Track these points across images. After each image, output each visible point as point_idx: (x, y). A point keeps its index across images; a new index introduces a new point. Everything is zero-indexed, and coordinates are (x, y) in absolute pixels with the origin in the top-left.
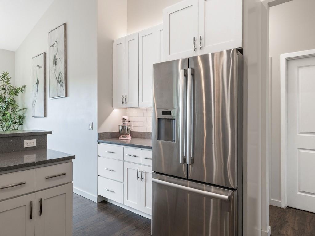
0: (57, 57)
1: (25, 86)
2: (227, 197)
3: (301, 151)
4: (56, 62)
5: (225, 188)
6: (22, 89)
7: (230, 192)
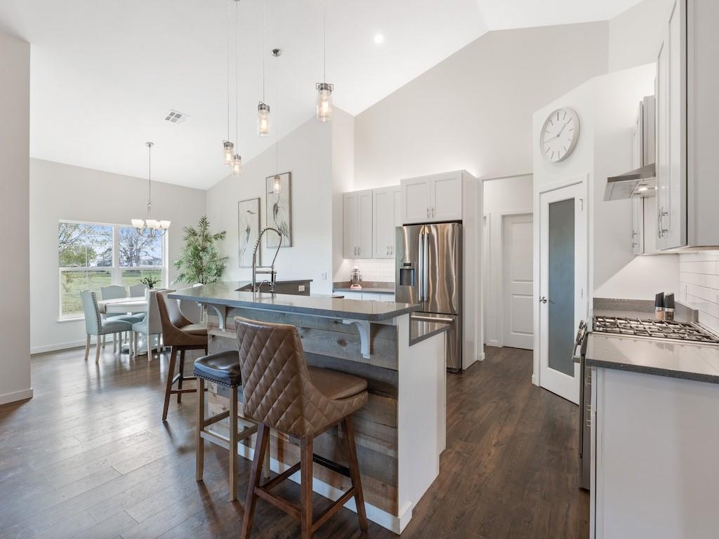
0: (278, 205)
1: (224, 233)
2: (451, 320)
3: (515, 296)
4: (277, 210)
5: (449, 315)
6: (221, 236)
7: (454, 317)
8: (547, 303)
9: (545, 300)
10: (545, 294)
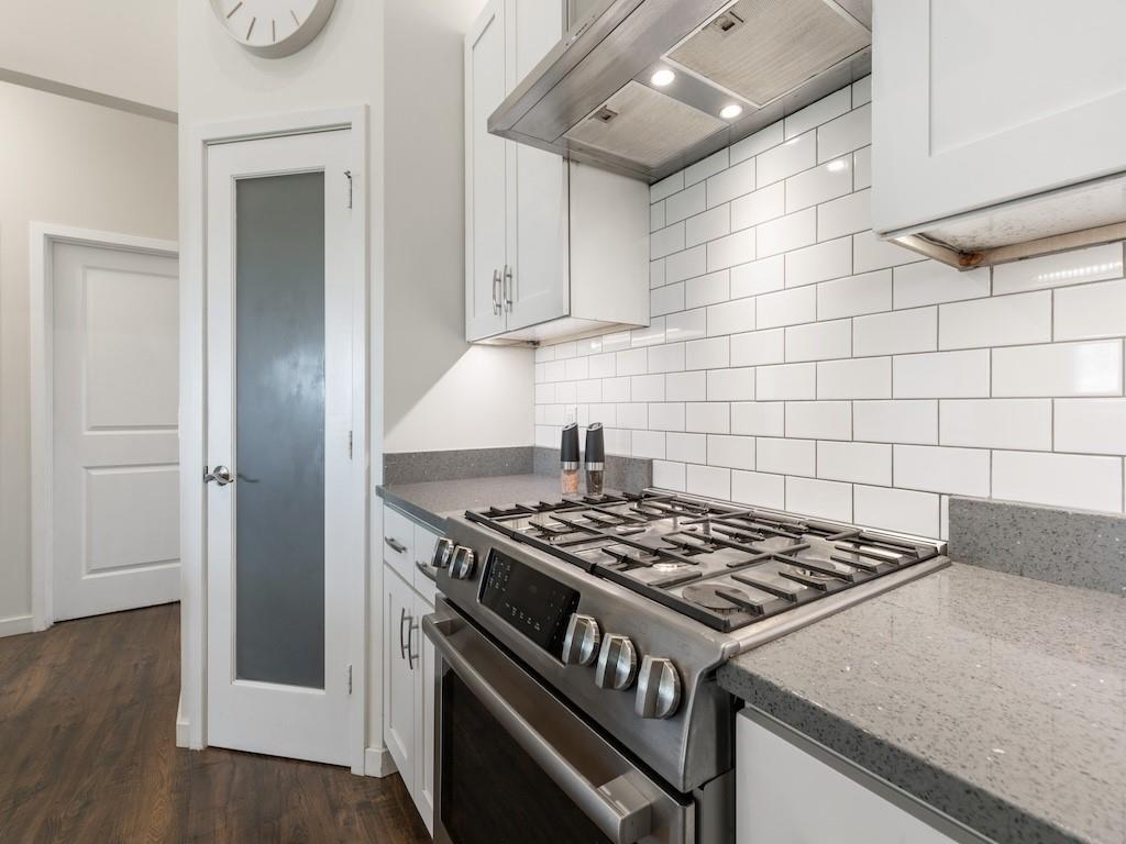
8: (230, 488)
9: (226, 477)
10: (224, 457)
